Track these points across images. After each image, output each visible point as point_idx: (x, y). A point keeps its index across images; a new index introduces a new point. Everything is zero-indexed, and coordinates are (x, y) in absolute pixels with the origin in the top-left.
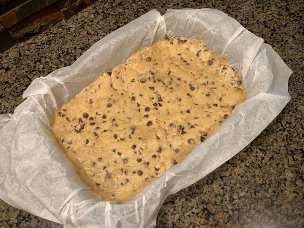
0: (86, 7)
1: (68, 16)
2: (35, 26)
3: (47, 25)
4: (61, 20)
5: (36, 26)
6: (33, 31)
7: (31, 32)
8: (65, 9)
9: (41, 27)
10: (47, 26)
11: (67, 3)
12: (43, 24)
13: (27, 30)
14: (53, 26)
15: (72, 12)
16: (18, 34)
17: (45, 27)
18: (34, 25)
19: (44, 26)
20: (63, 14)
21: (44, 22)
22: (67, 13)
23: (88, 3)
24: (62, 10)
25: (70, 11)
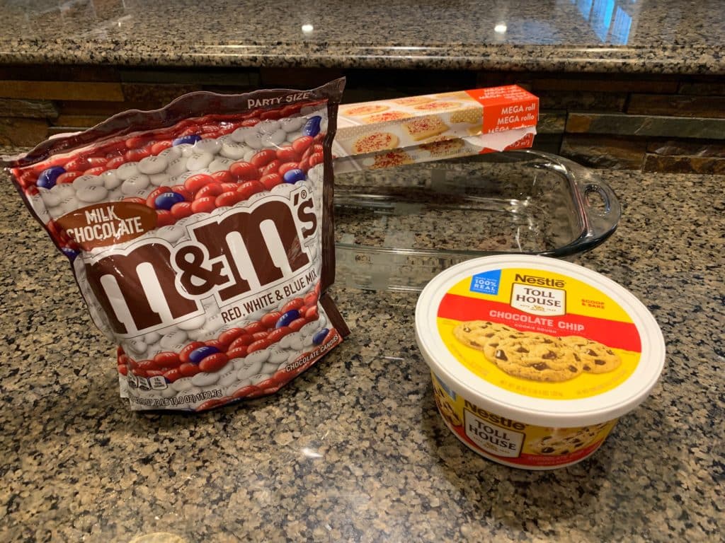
0: (688, 172)
1: (651, 167)
2: (597, 153)
3: (612, 162)
4: (637, 168)
5: (599, 153)
6: (591, 157)
7: (586, 156)
8: (654, 155)
9: (604, 160)
10: (613, 164)
11: (663, 149)
12: (610, 157)
13: (584, 151)
14: (620, 169)
15: (662, 165)
16: (571, 150)
17: (609, 163)
18: (599, 150)
19: (608, 160)
20: (646, 160)
21: (613, 156)
22: (652, 163)
23: (694, 168)
24: (648, 154)
25: (660, 162)
